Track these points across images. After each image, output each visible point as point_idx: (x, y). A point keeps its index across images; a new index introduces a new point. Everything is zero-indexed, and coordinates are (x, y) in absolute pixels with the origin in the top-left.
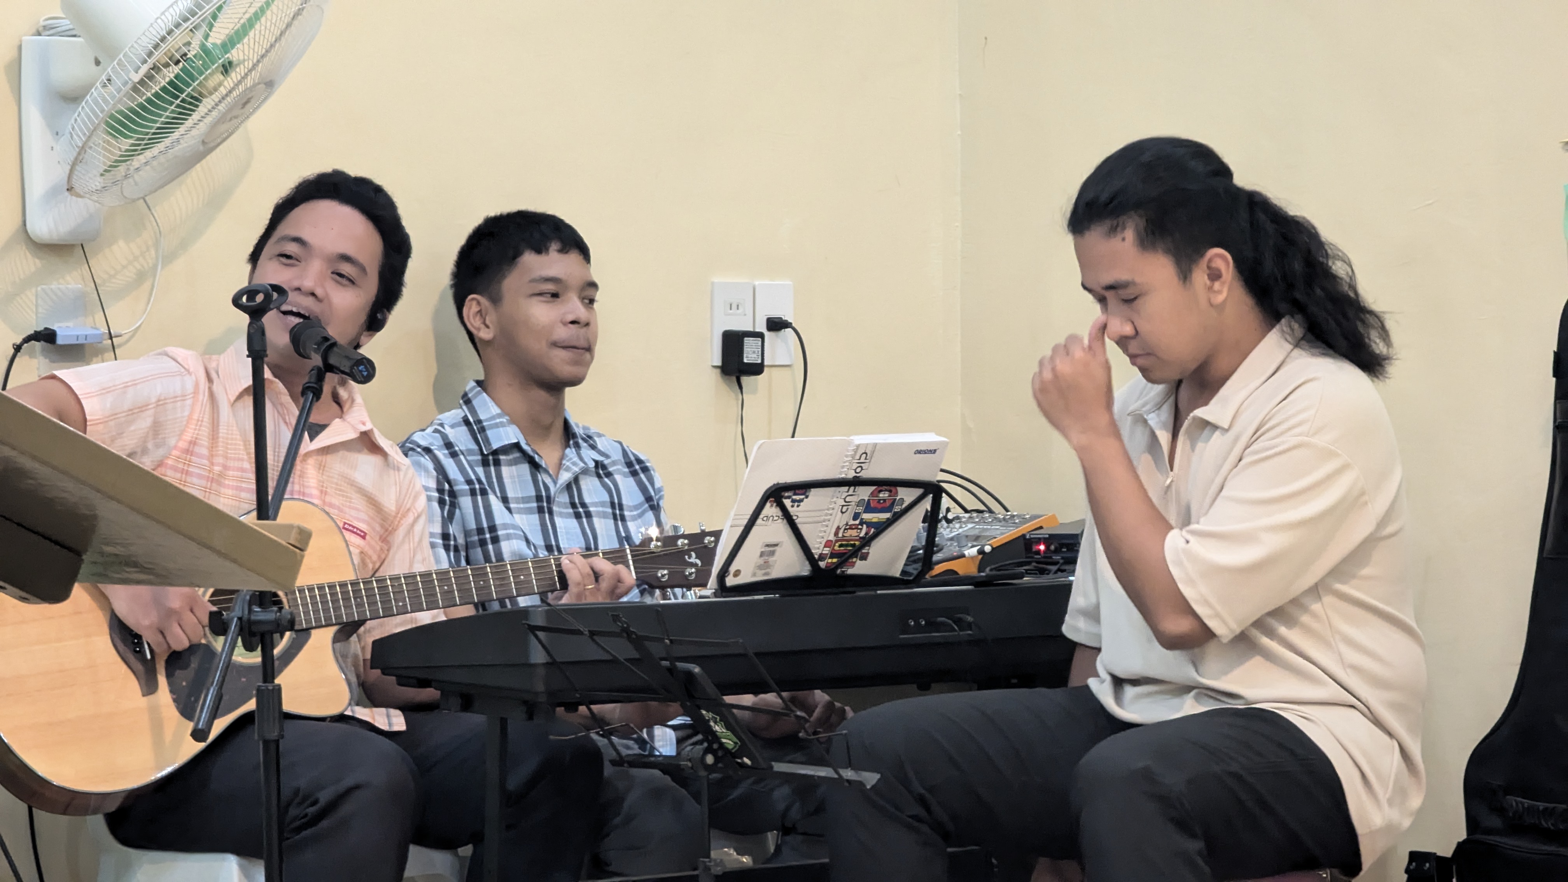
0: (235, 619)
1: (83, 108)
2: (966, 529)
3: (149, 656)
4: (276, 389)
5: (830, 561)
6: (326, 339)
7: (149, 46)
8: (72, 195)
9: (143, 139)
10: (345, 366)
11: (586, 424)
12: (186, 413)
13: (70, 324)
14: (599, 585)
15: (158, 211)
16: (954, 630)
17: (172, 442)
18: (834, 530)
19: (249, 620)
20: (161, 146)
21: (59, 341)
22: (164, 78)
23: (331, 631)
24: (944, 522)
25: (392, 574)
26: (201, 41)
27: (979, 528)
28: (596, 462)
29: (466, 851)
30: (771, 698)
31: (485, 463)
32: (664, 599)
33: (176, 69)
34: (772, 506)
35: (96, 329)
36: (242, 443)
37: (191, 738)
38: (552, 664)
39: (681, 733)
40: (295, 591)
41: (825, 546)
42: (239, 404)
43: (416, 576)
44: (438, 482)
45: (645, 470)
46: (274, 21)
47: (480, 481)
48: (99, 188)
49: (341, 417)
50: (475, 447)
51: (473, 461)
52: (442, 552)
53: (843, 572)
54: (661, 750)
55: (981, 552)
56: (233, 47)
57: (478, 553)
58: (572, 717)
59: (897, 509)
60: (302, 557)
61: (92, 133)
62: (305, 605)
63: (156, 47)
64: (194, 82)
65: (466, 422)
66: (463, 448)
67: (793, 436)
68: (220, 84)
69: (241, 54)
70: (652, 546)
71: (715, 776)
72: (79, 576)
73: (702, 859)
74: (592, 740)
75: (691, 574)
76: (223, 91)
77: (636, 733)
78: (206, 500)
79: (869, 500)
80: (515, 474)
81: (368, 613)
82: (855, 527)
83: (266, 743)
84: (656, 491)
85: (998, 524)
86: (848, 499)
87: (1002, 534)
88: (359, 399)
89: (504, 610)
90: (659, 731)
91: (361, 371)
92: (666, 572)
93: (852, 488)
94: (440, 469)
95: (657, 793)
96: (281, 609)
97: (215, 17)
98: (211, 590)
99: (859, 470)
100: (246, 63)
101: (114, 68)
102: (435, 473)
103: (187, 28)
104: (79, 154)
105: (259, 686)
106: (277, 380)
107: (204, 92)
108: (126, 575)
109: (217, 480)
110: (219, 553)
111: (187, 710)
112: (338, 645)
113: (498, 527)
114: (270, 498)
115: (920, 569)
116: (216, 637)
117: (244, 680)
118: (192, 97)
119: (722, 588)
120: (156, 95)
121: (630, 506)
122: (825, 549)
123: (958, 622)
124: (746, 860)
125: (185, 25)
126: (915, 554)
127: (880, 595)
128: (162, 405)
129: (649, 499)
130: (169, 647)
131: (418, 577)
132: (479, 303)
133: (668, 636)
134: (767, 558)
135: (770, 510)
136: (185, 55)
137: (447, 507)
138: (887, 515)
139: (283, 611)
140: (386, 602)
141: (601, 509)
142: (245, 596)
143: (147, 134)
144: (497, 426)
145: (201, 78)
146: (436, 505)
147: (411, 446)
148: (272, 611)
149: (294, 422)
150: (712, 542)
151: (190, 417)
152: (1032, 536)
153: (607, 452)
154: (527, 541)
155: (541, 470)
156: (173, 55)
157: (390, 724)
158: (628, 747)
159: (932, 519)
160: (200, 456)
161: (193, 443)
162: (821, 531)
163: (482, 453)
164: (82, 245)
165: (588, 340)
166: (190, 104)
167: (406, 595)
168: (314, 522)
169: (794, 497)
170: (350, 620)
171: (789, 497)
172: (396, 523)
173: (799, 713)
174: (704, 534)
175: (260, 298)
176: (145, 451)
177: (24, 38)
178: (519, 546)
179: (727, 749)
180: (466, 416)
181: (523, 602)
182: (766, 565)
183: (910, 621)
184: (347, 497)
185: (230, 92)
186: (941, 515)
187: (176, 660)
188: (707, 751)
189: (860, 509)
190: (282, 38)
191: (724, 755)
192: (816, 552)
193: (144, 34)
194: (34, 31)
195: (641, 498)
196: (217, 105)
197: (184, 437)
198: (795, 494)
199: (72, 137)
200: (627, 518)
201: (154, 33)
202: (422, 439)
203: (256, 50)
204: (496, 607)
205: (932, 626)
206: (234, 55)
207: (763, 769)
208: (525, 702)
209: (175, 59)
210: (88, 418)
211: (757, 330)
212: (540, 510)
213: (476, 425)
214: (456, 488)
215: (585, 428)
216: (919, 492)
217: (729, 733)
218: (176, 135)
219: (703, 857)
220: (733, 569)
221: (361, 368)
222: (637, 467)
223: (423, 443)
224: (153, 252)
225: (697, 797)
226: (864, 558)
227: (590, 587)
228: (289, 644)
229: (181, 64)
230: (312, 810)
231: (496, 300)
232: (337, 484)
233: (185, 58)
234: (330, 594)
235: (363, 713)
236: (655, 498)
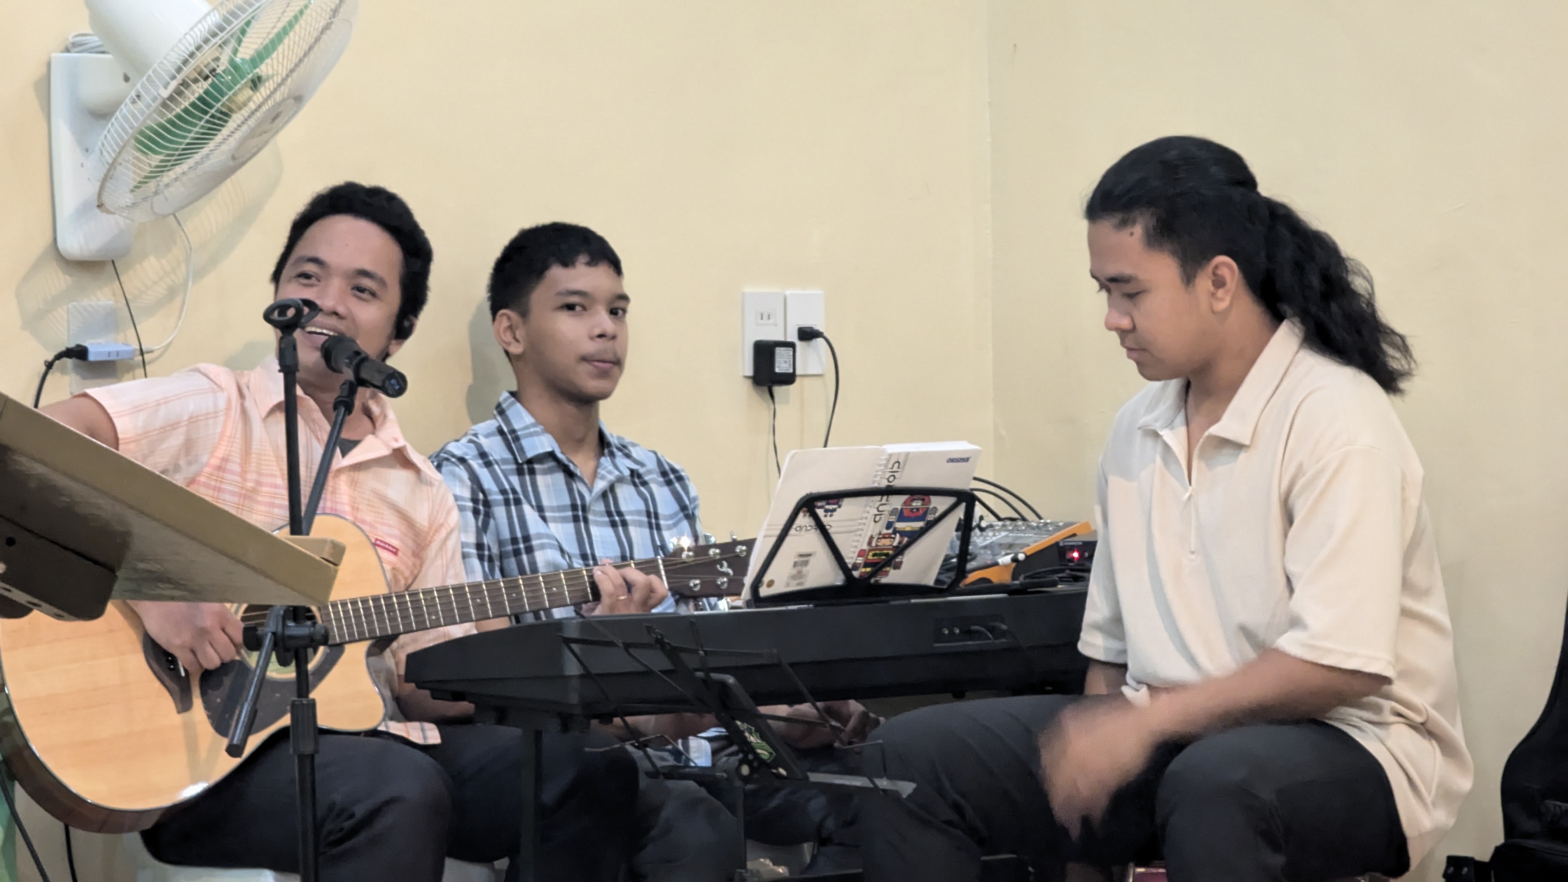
0: (269, 635)
1: (112, 124)
2: (999, 537)
3: (183, 674)
4: (307, 404)
5: (864, 570)
6: (358, 353)
7: (178, 61)
8: (102, 212)
9: (172, 155)
10: (377, 380)
11: (621, 435)
12: (219, 430)
13: (102, 341)
14: (631, 595)
15: (188, 227)
16: (988, 638)
17: (204, 459)
18: (867, 540)
19: (283, 634)
20: (190, 162)
21: (92, 357)
22: (193, 94)
23: (364, 646)
24: (977, 531)
25: (423, 587)
26: (230, 56)
27: (1012, 536)
28: (632, 472)
29: (502, 864)
30: (806, 708)
31: (520, 472)
32: (697, 610)
33: (206, 85)
34: (805, 516)
35: (127, 345)
36: (273, 459)
37: (226, 754)
38: (587, 676)
39: (716, 745)
40: (327, 607)
41: (859, 556)
42: (271, 419)
43: (449, 589)
44: (473, 492)
45: (680, 479)
46: (302, 35)
47: (514, 491)
48: (129, 205)
49: (373, 433)
50: (509, 456)
51: (506, 470)
52: (476, 562)
53: (877, 581)
54: (696, 761)
55: (1015, 560)
56: (262, 62)
57: (512, 563)
58: (608, 729)
59: (930, 517)
60: (336, 571)
61: (122, 148)
62: (338, 620)
63: (185, 62)
64: (223, 97)
65: (501, 432)
66: (497, 457)
67: (825, 446)
68: (249, 99)
69: (270, 68)
70: (684, 555)
71: (749, 787)
72: (113, 593)
73: (738, 870)
74: (626, 751)
75: (723, 583)
76: (252, 106)
77: (670, 743)
78: (239, 516)
79: (902, 509)
80: (550, 483)
81: (401, 627)
82: (889, 536)
83: (301, 757)
84: (692, 501)
85: (1031, 531)
86: (881, 508)
87: (1035, 541)
88: (391, 415)
89: (539, 622)
90: (693, 742)
91: (392, 385)
92: (697, 582)
93: (885, 497)
94: (475, 479)
95: (693, 804)
96: (315, 624)
97: (243, 32)
98: (244, 606)
99: (891, 479)
100: (275, 78)
101: (143, 83)
102: (469, 483)
103: (216, 43)
104: (109, 170)
105: (294, 701)
106: (307, 397)
107: (234, 107)
108: (159, 591)
109: (248, 495)
110: (253, 568)
111: (221, 726)
112: (372, 659)
113: (532, 537)
114: (303, 514)
115: (954, 577)
116: (249, 652)
117: (278, 695)
118: (222, 113)
119: (756, 599)
120: (186, 111)
121: (665, 516)
122: (859, 558)
123: (992, 630)
124: (781, 870)
125: (214, 41)
126: (948, 562)
127: (915, 604)
128: (194, 422)
129: (683, 508)
130: (201, 666)
131: (451, 590)
132: (509, 318)
133: (702, 647)
134: (800, 568)
135: (803, 520)
136: (214, 70)
137: (481, 517)
138: (920, 524)
139: (317, 626)
140: (419, 616)
141: (637, 518)
142: (279, 610)
143: (177, 150)
144: (531, 435)
145: (231, 93)
146: (470, 515)
147: (446, 456)
148: (307, 626)
149: (325, 437)
150: (744, 551)
151: (222, 434)
152: (1066, 544)
153: (642, 461)
154: (562, 551)
155: (576, 479)
156: (202, 71)
157: (425, 738)
158: (663, 759)
159: (966, 528)
160: (232, 472)
161: (225, 460)
162: (854, 541)
163: (516, 462)
164: (113, 262)
165: (615, 353)
166: (219, 119)
167: (439, 608)
168: (346, 536)
169: (827, 507)
170: (384, 634)
171: (821, 507)
172: (429, 538)
173: (834, 723)
174: (735, 543)
175: (291, 312)
176: (177, 468)
177: (54, 55)
178: (554, 555)
179: (762, 759)
180: (500, 426)
181: (558, 613)
182: (799, 575)
183: (944, 629)
184: (379, 513)
185: (260, 107)
186: (974, 524)
187: (209, 678)
188: (742, 762)
189: (893, 518)
190: (311, 53)
191: (759, 765)
192: (850, 560)
193: (172, 50)
194: (62, 47)
195: (676, 507)
196: (246, 120)
197: (216, 454)
198: (828, 504)
199: (101, 153)
200: (663, 527)
201: (183, 48)
202: (456, 449)
203: (285, 64)
204: (529, 619)
205: (968, 634)
206: (263, 69)
207: (799, 780)
208: (560, 715)
209: (204, 75)
210: (120, 436)
211: (789, 340)
212: (576, 519)
213: (510, 434)
214: (490, 498)
215: (619, 438)
216: (951, 500)
217: (764, 744)
218: (205, 151)
219: (739, 868)
220: (766, 579)
221: (393, 381)
222: (672, 476)
223: (458, 453)
224: (183, 267)
225: (731, 808)
226: (898, 566)
227: (623, 598)
228: (324, 658)
229: (210, 80)
230: (347, 824)
231: (524, 314)
232: (369, 500)
233: (214, 74)
234: (363, 609)
235: (397, 728)
236: (690, 507)
